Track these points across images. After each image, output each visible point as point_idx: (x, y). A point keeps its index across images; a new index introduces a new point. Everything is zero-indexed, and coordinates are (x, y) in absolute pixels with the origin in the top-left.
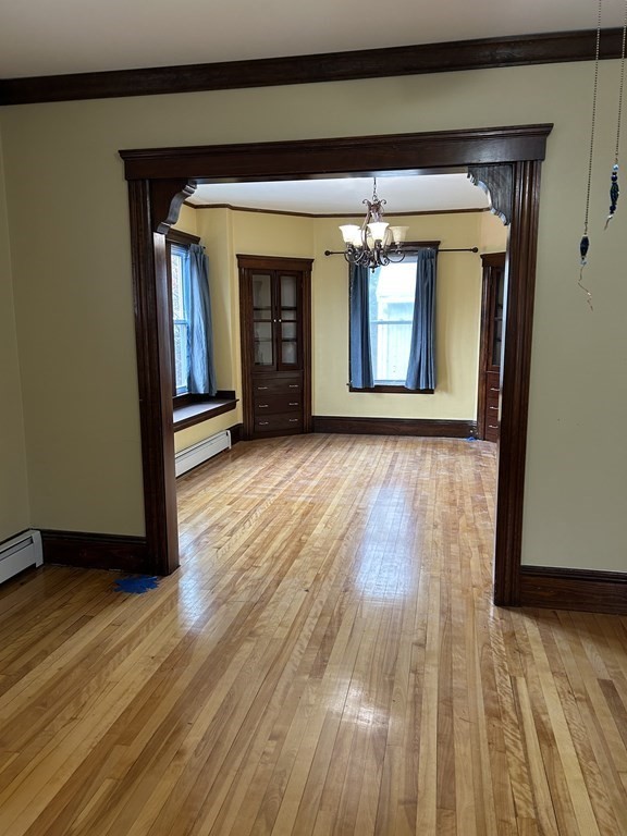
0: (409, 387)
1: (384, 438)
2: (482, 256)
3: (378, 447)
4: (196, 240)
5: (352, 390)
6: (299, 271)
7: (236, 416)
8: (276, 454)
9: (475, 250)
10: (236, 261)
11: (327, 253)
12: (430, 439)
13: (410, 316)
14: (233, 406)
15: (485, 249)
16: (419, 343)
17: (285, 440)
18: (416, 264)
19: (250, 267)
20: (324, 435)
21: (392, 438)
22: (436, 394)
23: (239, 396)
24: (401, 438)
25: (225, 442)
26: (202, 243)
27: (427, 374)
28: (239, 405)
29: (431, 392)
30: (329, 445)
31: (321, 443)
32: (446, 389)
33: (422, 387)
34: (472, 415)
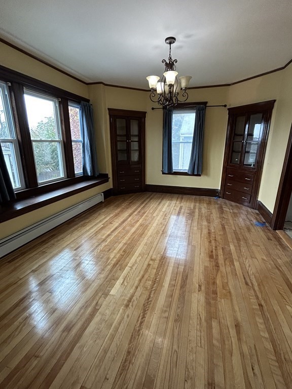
0: (189, 173)
1: (177, 195)
2: (228, 109)
3: (173, 202)
4: (88, 101)
5: (163, 173)
6: (140, 117)
7: (109, 185)
8: (124, 205)
9: (225, 106)
10: (107, 111)
11: (153, 109)
12: (198, 197)
13: (192, 141)
14: (107, 181)
15: (230, 105)
16: (195, 152)
17: (133, 195)
18: (195, 114)
19: (115, 114)
20: (150, 193)
21: (181, 196)
22: (202, 176)
23: (110, 176)
24: (185, 196)
25: (100, 198)
26: (91, 103)
27: (198, 166)
28: (111, 180)
29: (200, 175)
30: (151, 199)
31: (147, 198)
32: (207, 174)
33: (196, 173)
34: (218, 187)
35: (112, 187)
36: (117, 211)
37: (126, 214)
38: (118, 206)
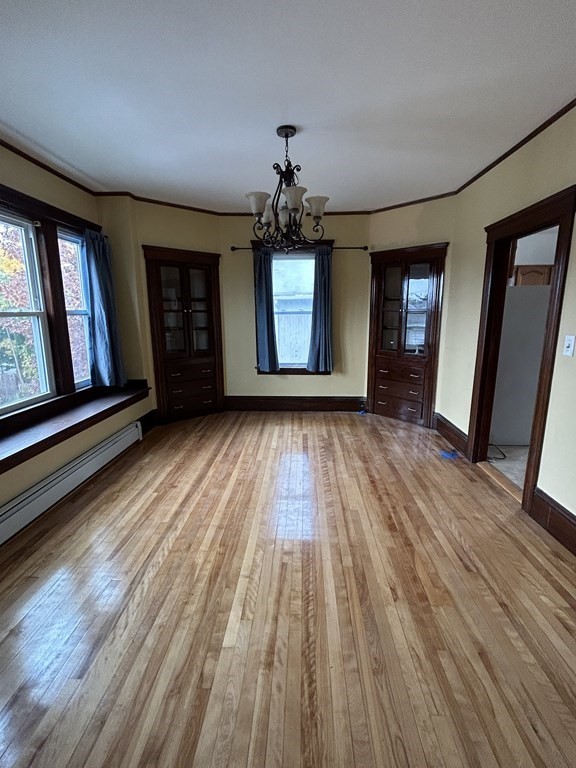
0: (311, 370)
1: (289, 414)
2: (371, 254)
3: (286, 428)
4: (98, 228)
5: (260, 372)
6: (208, 264)
7: (150, 403)
8: (189, 443)
9: (366, 248)
10: (141, 252)
11: (233, 249)
12: (329, 414)
13: (310, 309)
14: (145, 394)
15: (373, 248)
16: (318, 331)
17: (200, 421)
18: (313, 261)
19: (157, 259)
20: (236, 413)
21: (296, 414)
22: (332, 376)
23: (151, 383)
24: (304, 415)
25: (135, 434)
26: (104, 232)
27: (326, 358)
28: (152, 392)
29: (329, 373)
30: (241, 425)
31: (234, 424)
32: (341, 371)
33: (322, 369)
34: (363, 392)
35: (155, 407)
36: (178, 458)
37: (200, 462)
38: (176, 447)
